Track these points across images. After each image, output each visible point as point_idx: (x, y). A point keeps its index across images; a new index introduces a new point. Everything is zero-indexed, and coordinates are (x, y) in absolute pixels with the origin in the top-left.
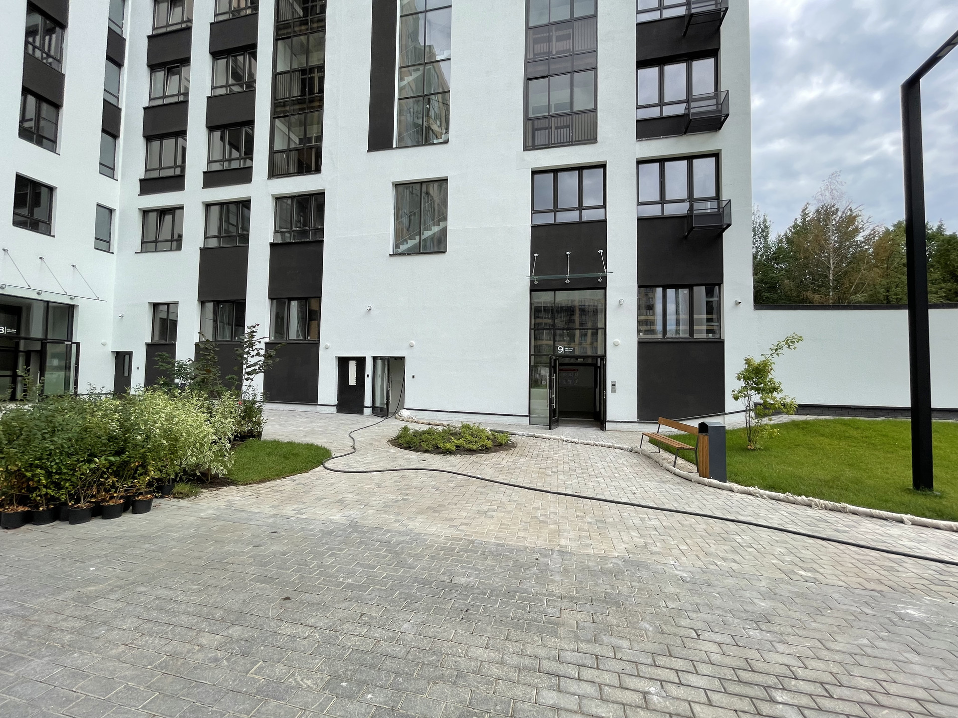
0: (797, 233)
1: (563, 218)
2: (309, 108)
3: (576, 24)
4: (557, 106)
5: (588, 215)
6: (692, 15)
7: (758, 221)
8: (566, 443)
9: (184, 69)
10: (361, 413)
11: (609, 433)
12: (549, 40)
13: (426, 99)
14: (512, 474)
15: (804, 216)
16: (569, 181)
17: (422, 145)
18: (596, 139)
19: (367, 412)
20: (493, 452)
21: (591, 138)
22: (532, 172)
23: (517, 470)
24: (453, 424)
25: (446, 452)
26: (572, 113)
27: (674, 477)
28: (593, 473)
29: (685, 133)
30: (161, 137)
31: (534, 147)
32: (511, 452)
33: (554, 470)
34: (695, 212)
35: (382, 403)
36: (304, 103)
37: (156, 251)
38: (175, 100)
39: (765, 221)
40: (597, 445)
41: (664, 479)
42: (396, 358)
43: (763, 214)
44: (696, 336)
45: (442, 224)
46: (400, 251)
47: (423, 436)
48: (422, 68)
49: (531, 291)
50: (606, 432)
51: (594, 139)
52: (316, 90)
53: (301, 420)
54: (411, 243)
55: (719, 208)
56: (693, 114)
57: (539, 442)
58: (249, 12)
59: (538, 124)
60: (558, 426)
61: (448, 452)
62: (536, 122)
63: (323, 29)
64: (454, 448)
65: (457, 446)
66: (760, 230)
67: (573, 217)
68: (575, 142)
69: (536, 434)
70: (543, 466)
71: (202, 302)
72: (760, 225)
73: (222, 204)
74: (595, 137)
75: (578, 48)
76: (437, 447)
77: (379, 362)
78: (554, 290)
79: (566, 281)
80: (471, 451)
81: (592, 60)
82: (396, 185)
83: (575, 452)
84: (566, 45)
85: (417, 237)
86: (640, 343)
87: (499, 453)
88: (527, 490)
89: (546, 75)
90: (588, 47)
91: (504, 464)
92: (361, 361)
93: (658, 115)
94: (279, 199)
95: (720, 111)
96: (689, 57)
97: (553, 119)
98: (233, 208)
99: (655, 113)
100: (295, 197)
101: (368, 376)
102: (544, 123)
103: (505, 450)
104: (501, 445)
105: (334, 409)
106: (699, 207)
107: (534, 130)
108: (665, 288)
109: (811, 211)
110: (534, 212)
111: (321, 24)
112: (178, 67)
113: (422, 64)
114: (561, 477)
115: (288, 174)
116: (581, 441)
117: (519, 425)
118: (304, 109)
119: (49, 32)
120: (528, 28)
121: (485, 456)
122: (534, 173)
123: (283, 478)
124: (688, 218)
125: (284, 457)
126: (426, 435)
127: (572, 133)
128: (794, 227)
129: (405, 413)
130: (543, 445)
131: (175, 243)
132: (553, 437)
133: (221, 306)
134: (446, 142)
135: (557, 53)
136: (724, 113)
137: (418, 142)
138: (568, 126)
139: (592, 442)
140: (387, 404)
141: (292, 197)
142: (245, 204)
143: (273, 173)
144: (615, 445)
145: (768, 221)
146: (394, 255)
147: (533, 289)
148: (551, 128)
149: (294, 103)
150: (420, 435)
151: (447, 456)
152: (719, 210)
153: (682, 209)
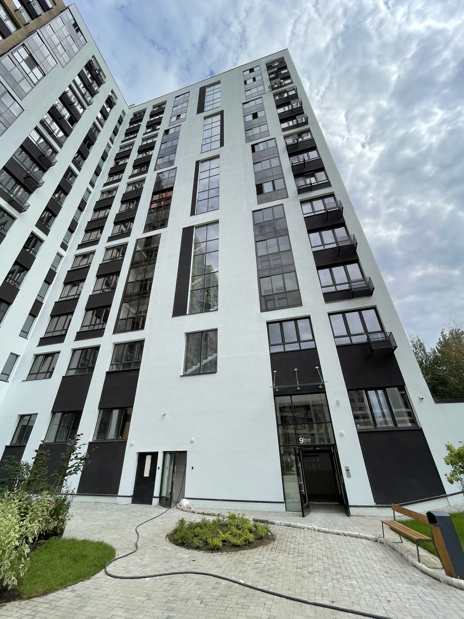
0: (443, 346)
1: (289, 348)
2: (142, 297)
3: (282, 254)
4: (277, 289)
5: (304, 346)
6: (340, 247)
7: (415, 341)
8: (317, 533)
9: (81, 284)
10: (150, 503)
11: (354, 519)
12: (269, 260)
13: (206, 290)
14: (271, 576)
15: (444, 337)
16: (289, 327)
17: (203, 312)
18: (302, 304)
19: (155, 501)
20: (255, 547)
21: (299, 303)
22: (267, 323)
23: (277, 572)
24: (222, 514)
25: (214, 549)
26: (286, 292)
27: (423, 576)
28: (346, 573)
29: (352, 298)
30: (59, 316)
31: (267, 310)
32: (271, 546)
33: (310, 569)
34: (371, 340)
35: (167, 493)
36: (140, 295)
37: (35, 379)
38: (73, 297)
39: (419, 340)
40: (345, 535)
41: (414, 580)
42: (180, 452)
43: (416, 337)
44: (399, 425)
45: (214, 355)
46: (187, 373)
47: (196, 530)
48: (203, 276)
49: (275, 396)
50: (351, 517)
51: (300, 304)
52: (148, 289)
53: (101, 513)
54: (194, 368)
55: (386, 337)
56: (354, 289)
57: (295, 532)
58: (120, 258)
59: (267, 298)
60: (309, 512)
61: (215, 549)
62: (266, 297)
63: (155, 263)
64: (220, 544)
65: (224, 541)
66: (418, 346)
67: (295, 347)
68: (290, 306)
69: (292, 524)
70: (300, 564)
71: (54, 413)
72: (417, 343)
73: (83, 349)
74: (301, 303)
75: (284, 263)
76: (207, 542)
77: (168, 456)
78: (291, 395)
79: (298, 389)
80: (236, 547)
81: (293, 268)
82: (187, 334)
83: (327, 545)
84: (278, 262)
85: (199, 364)
86: (360, 433)
87: (260, 549)
88: (285, 600)
89: (269, 275)
90: (290, 262)
91: (265, 562)
92: (154, 455)
93: (335, 290)
94: (117, 345)
95: (369, 287)
96: (344, 264)
97: (276, 295)
98: (89, 351)
99: (333, 289)
100: (127, 343)
101: (159, 468)
102: (272, 297)
103: (266, 544)
104: (261, 538)
105: (130, 499)
106: (374, 338)
107: (266, 301)
108: (367, 390)
109: (447, 333)
110: (270, 345)
111: (154, 261)
112: (79, 283)
113: (204, 274)
114: (317, 579)
115: (125, 331)
116: (331, 530)
117: (278, 513)
118: (140, 298)
119: (20, 272)
120: (257, 257)
121: (248, 553)
122: (268, 323)
123: (65, 587)
124: (368, 344)
125: (74, 560)
126: (198, 528)
127: (288, 301)
128: (439, 343)
129: (185, 502)
130: (299, 535)
131: (49, 374)
132: (307, 526)
133: (66, 415)
134: (217, 310)
135: (274, 265)
136: (371, 287)
137: (201, 311)
138: (285, 298)
139: (340, 531)
140: (171, 493)
141: (125, 344)
142: (97, 348)
143: (116, 331)
144: (361, 534)
145: (421, 340)
146: (184, 376)
147: (276, 395)
148: (275, 299)
149: (135, 295)
150: (194, 529)
151: (215, 554)
152: (386, 338)
153: (363, 339)
